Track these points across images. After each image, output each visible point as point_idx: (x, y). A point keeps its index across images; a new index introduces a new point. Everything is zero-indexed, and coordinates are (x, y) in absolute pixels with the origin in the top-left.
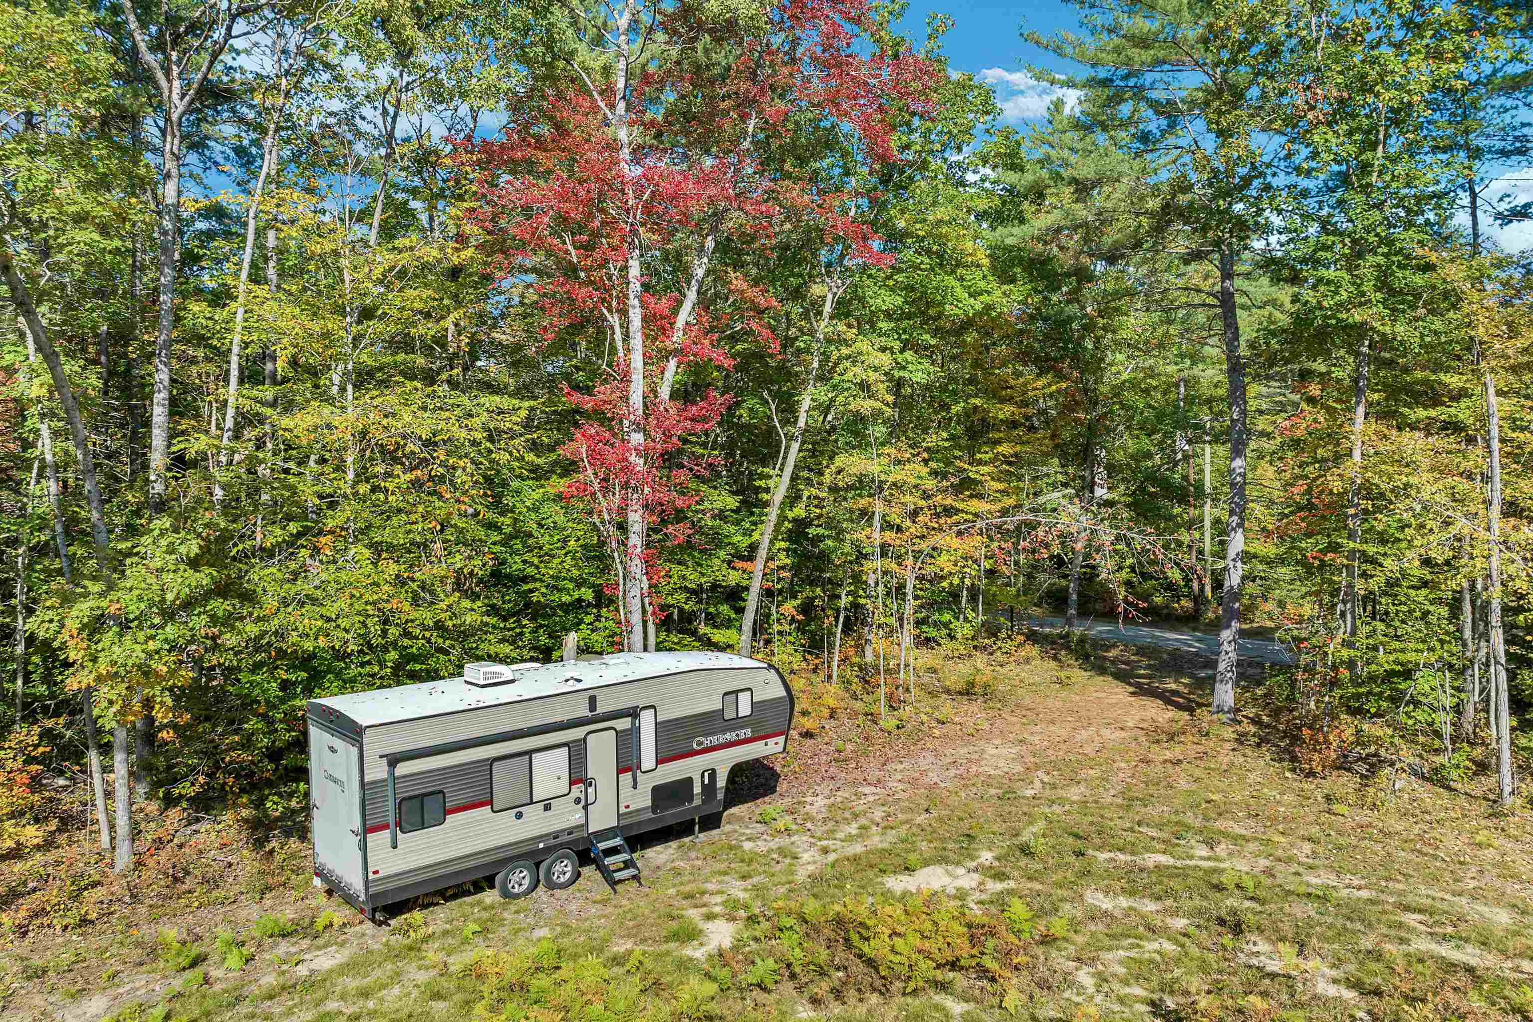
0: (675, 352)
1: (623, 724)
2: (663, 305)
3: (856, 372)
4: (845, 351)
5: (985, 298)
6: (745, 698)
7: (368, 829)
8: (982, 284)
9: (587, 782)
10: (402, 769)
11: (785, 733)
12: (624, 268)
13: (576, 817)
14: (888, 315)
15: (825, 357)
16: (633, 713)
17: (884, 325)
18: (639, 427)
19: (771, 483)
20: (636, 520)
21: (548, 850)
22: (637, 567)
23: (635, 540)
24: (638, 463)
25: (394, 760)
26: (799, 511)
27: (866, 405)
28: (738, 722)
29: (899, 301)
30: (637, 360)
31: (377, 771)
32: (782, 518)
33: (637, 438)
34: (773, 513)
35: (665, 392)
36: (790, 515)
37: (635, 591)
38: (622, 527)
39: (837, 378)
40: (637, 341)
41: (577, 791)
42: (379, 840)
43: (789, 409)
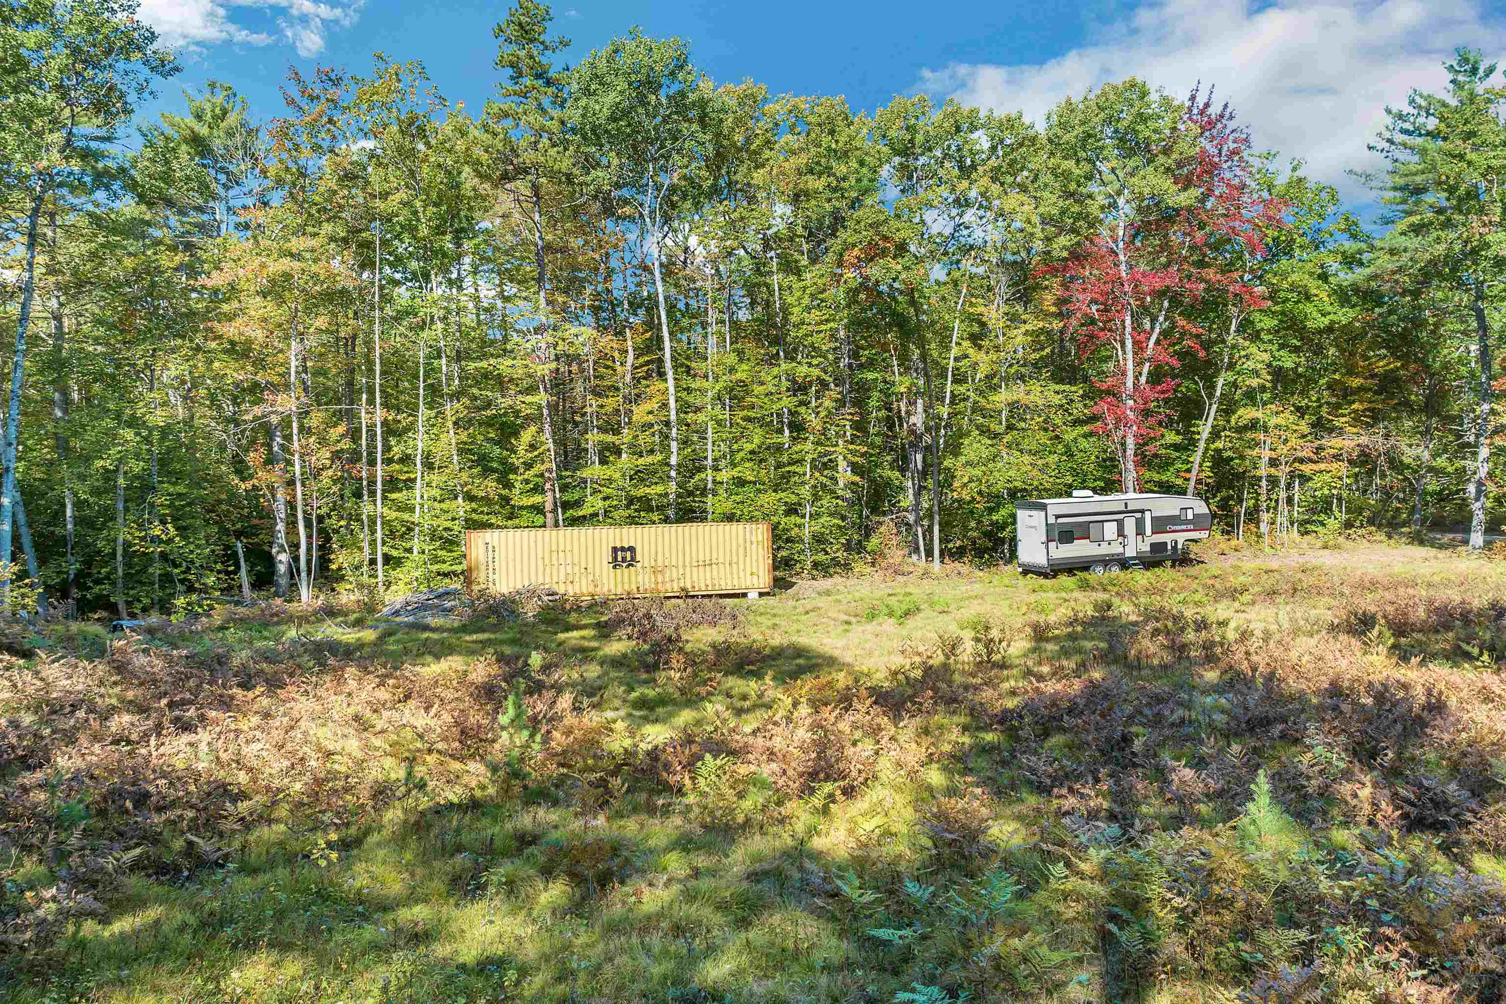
0: (1149, 360)
1: (1139, 515)
2: (1142, 337)
3: (1250, 364)
4: (1243, 353)
5: (1331, 317)
6: (1190, 512)
7: (1049, 540)
8: (1330, 309)
9: (1125, 537)
10: (1060, 520)
11: (1210, 529)
12: (1123, 321)
13: (1120, 550)
14: (1269, 332)
15: (1231, 356)
16: (1142, 511)
17: (1266, 338)
18: (1131, 397)
19: (1200, 429)
20: (1130, 442)
21: (1111, 561)
22: (1131, 466)
23: (1130, 452)
24: (1131, 415)
25: (1057, 517)
26: (1219, 445)
27: (1255, 382)
28: (1187, 522)
29: (1276, 322)
30: (1130, 365)
31: (1052, 520)
32: (1207, 449)
33: (1131, 403)
34: (1202, 445)
35: (1143, 379)
36: (1212, 447)
37: (1130, 478)
38: (1123, 444)
39: (1238, 368)
40: (1130, 356)
41: (1120, 539)
42: (1052, 545)
43: (1211, 387)
